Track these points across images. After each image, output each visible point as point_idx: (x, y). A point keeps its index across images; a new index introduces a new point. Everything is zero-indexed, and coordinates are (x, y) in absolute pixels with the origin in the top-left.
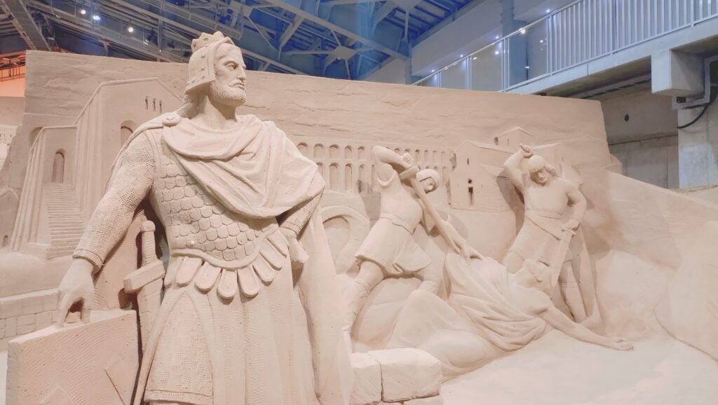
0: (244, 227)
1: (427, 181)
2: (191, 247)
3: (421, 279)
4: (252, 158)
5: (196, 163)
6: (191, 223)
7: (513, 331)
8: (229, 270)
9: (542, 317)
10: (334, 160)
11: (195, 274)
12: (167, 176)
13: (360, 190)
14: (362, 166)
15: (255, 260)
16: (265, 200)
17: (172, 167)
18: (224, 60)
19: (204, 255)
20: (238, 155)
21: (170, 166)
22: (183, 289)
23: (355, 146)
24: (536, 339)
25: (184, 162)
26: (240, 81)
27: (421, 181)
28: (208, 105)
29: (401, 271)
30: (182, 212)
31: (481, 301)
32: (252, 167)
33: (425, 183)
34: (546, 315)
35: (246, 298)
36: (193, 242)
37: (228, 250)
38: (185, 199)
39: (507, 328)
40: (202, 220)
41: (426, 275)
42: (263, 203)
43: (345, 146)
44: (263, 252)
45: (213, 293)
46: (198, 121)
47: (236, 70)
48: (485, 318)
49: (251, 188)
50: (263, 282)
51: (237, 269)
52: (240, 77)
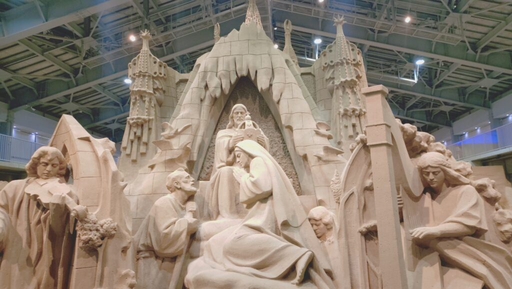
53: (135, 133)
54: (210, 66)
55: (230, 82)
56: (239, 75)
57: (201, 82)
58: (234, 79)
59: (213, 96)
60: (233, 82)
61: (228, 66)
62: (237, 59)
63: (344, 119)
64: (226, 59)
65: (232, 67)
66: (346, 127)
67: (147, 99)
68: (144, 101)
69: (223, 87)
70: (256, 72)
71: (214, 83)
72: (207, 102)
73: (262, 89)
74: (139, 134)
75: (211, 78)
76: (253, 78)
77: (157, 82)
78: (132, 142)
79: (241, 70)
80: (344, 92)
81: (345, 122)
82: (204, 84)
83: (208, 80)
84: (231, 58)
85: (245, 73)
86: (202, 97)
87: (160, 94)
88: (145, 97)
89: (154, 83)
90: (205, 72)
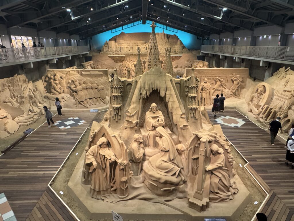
53: (116, 112)
54: (142, 86)
55: (150, 92)
56: (153, 90)
57: (139, 92)
58: (151, 91)
59: (144, 98)
60: (151, 92)
61: (149, 85)
62: (153, 83)
63: (190, 111)
64: (149, 82)
65: (151, 86)
66: (191, 113)
67: (119, 98)
68: (118, 99)
69: (148, 94)
70: (160, 88)
71: (144, 93)
72: (141, 100)
73: (162, 96)
74: (117, 112)
75: (143, 91)
76: (159, 91)
77: (121, 89)
78: (115, 115)
79: (154, 87)
80: (191, 100)
81: (191, 112)
82: (140, 93)
83: (142, 91)
84: (150, 82)
85: (156, 89)
86: (140, 98)
87: (122, 93)
88: (118, 97)
89: (120, 89)
90: (141, 88)
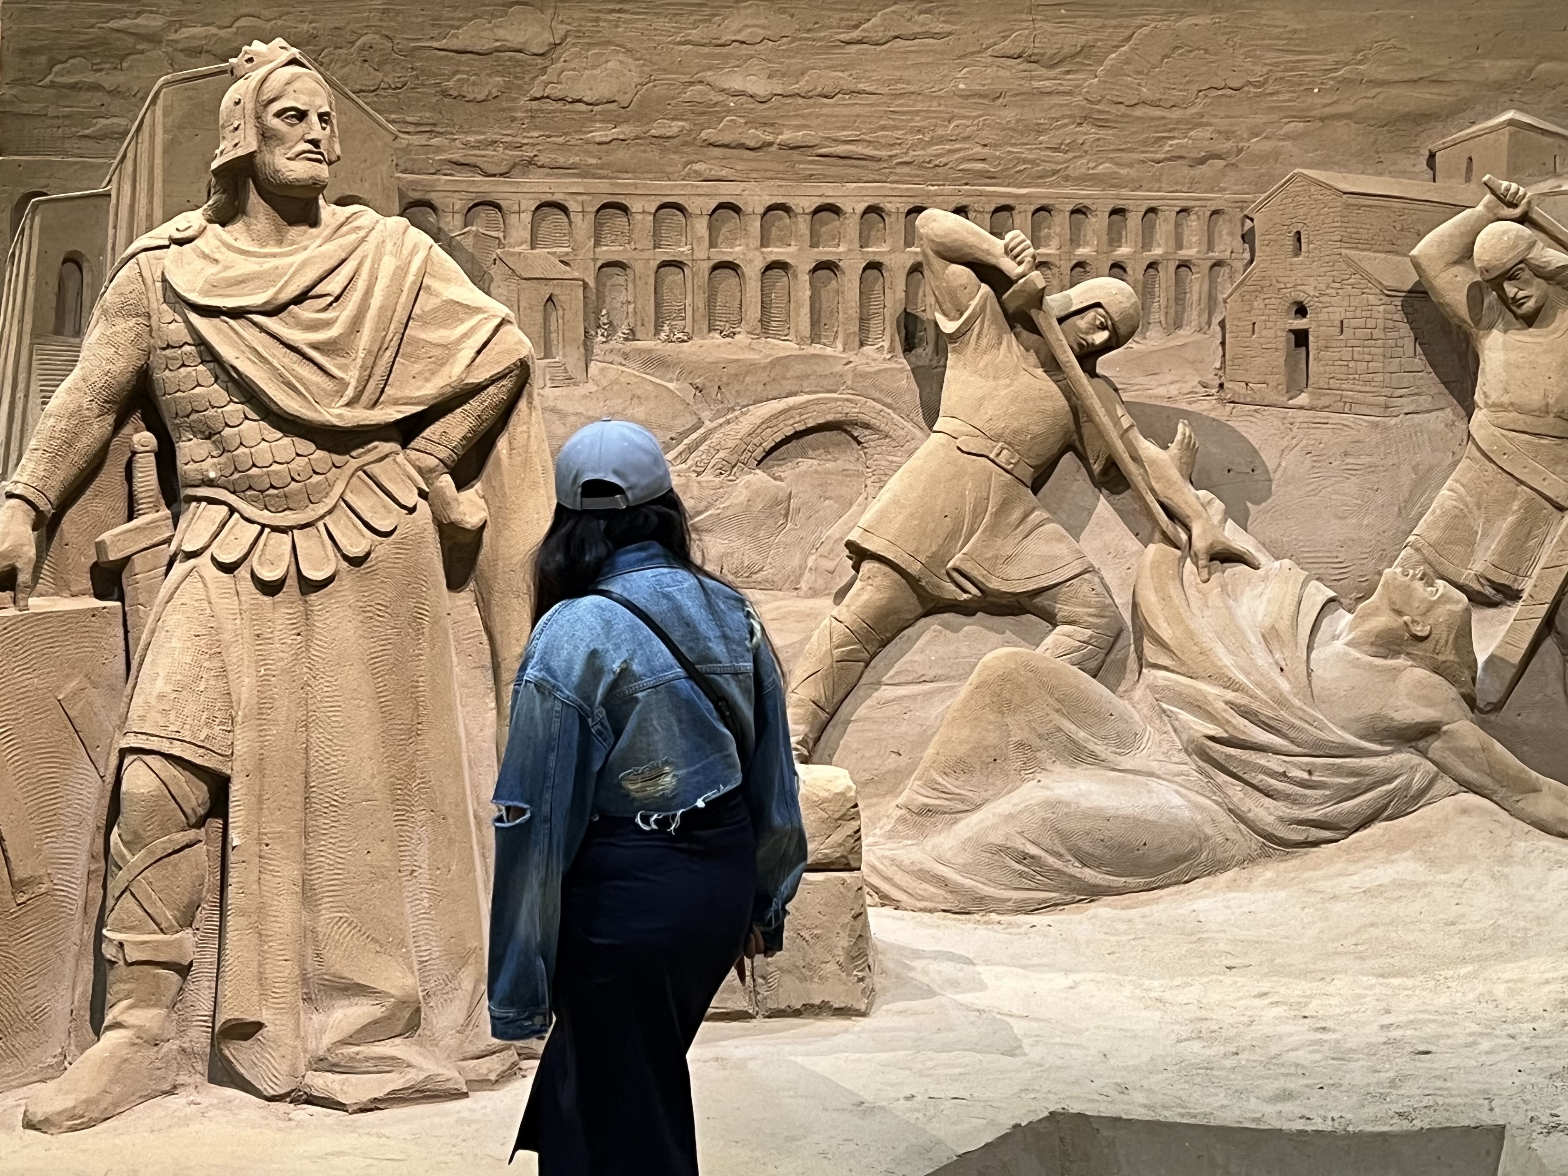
0: (306, 446)
1: (1091, 314)
2: (210, 483)
3: (1052, 620)
4: (331, 304)
5: (216, 321)
6: (208, 438)
7: (1303, 784)
8: (275, 529)
9: (1424, 754)
10: (825, 252)
11: (216, 535)
12: (169, 346)
13: (909, 345)
14: (916, 269)
15: (330, 512)
16: (350, 393)
17: (176, 330)
18: (276, 107)
19: (232, 499)
20: (299, 300)
21: (173, 326)
22: (192, 562)
23: (895, 206)
24: (1389, 818)
25: (194, 317)
26: (309, 147)
27: (1061, 320)
28: (254, 198)
29: (975, 591)
30: (194, 417)
31: (1211, 690)
32: (328, 324)
33: (1082, 322)
34: (1436, 745)
35: (309, 586)
36: (212, 475)
37: (272, 491)
38: (198, 390)
39: (1283, 776)
40: (227, 431)
41: (1063, 610)
42: (345, 399)
43: (861, 207)
44: (349, 497)
45: (243, 572)
46: (235, 233)
47: (303, 124)
48: (1212, 738)
49: (321, 368)
50: (346, 558)
51: (292, 528)
52: (309, 137)
